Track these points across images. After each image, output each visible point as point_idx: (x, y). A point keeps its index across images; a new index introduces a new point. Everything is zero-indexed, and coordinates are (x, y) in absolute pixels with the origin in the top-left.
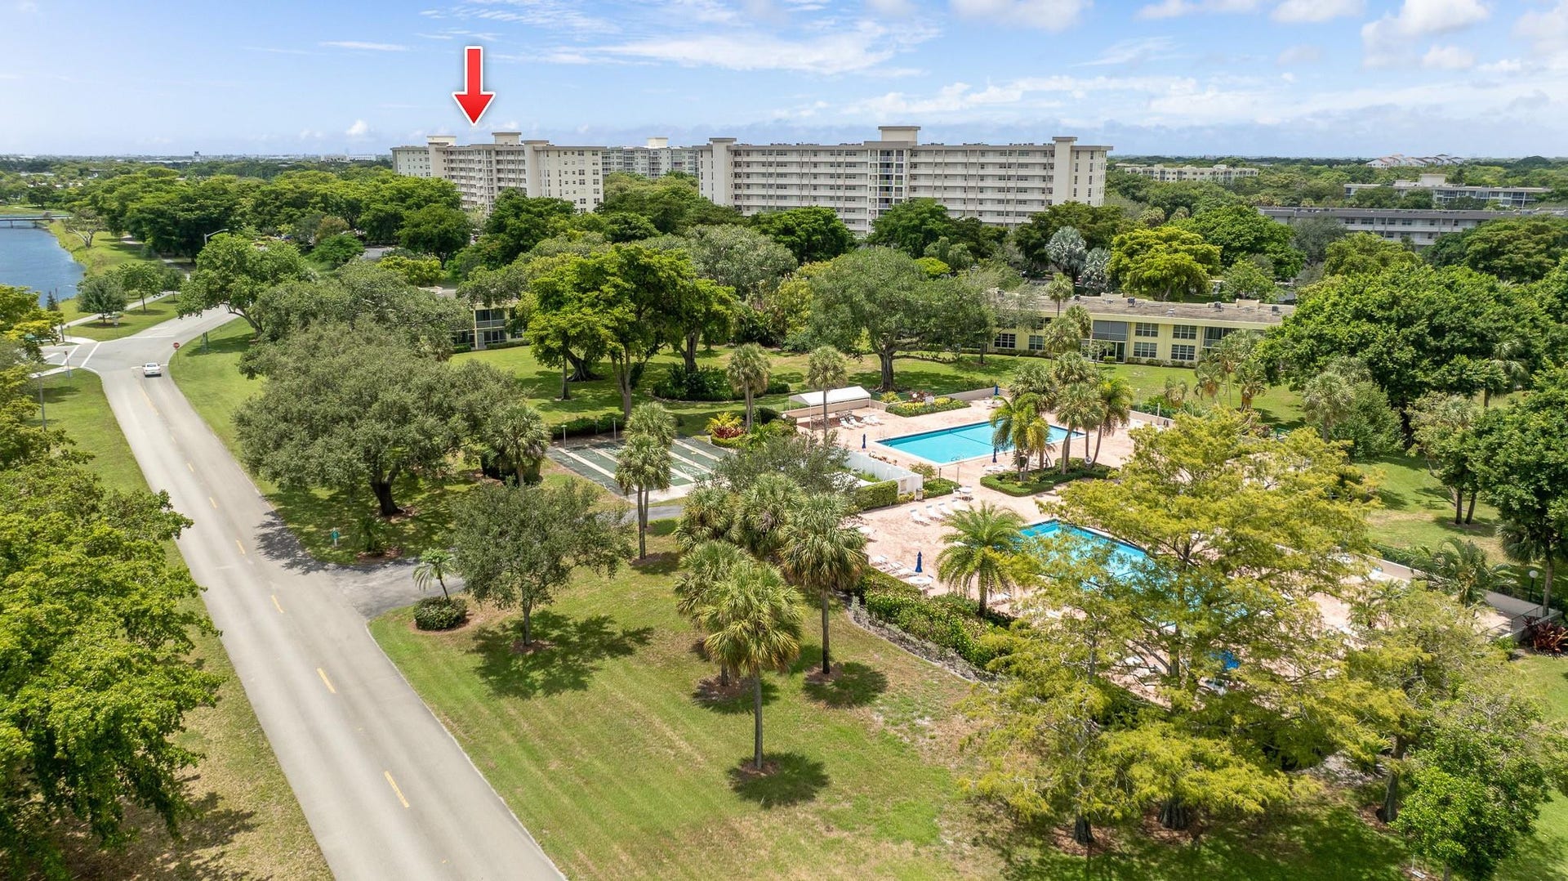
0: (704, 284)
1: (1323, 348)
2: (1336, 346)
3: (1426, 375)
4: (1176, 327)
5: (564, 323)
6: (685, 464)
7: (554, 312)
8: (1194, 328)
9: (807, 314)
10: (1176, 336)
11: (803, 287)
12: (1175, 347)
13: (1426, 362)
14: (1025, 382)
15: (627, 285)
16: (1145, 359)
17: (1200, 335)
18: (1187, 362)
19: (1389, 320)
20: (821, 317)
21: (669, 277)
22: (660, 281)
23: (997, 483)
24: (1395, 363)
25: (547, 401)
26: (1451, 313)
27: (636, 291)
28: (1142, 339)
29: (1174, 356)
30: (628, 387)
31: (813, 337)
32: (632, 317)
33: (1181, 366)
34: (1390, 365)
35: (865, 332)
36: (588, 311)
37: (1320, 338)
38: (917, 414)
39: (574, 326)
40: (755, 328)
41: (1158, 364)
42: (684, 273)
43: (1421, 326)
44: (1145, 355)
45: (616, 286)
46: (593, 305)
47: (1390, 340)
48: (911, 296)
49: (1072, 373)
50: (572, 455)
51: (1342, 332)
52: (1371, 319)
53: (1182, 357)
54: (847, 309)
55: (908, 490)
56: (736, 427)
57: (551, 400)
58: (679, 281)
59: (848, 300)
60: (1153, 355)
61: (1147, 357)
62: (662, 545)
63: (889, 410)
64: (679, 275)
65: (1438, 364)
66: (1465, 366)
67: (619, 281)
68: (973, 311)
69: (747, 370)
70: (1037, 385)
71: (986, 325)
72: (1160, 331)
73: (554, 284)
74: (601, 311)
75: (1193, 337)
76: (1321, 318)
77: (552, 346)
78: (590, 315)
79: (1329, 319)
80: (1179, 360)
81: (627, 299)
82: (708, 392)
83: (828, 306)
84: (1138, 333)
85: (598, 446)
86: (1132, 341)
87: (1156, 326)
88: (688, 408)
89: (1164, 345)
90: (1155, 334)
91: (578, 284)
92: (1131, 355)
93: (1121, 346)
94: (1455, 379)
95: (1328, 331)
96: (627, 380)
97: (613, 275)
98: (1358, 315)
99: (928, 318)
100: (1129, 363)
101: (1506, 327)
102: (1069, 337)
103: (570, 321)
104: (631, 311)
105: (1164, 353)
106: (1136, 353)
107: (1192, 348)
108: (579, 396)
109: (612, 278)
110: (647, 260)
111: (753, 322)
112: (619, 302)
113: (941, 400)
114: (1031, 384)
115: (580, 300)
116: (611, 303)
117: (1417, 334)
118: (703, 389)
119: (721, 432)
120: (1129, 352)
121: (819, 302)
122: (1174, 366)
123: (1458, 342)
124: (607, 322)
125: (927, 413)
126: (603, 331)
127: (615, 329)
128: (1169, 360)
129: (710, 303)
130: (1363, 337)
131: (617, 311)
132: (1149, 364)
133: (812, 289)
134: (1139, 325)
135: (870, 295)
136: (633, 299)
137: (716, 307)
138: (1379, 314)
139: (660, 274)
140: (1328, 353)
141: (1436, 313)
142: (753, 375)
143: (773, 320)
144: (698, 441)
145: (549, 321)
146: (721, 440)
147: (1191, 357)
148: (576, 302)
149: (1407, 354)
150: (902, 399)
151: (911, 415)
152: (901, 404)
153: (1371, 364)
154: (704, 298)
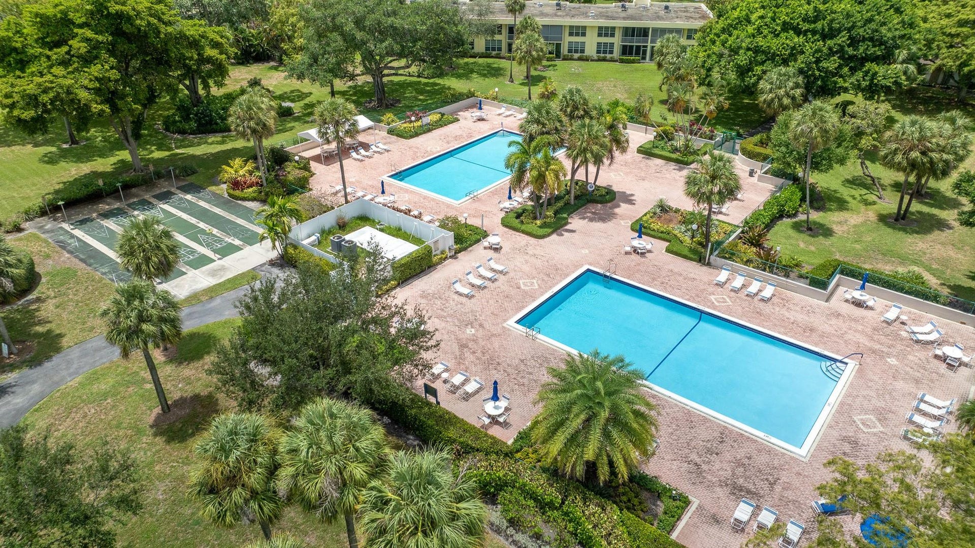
0: (192, 28)
1: (759, 58)
2: (771, 57)
3: (845, 81)
4: (600, 28)
5: (31, 89)
6: (203, 231)
7: (18, 73)
8: (613, 28)
9: (300, 42)
10: (600, 35)
11: (293, 15)
12: (599, 44)
13: (846, 69)
14: (538, 122)
15: (100, 38)
16: (576, 56)
17: (618, 34)
18: (608, 56)
19: (814, 32)
20: (315, 46)
21: (149, 24)
22: (139, 30)
23: (516, 223)
24: (820, 71)
25: (54, 149)
26: (865, 25)
27: (113, 44)
28: (575, 39)
29: (598, 52)
30: (131, 140)
31: (311, 65)
32: (114, 74)
33: (604, 60)
34: (817, 73)
35: (358, 57)
36: (58, 71)
37: (757, 50)
38: (417, 135)
39: (45, 91)
40: (251, 46)
41: (586, 59)
42: (166, 18)
43: (842, 39)
44: (576, 51)
45: (88, 40)
46: (64, 63)
47: (816, 51)
48: (397, 22)
49: (577, 109)
50: (78, 233)
51: (774, 44)
52: (798, 32)
53: (605, 52)
54: (339, 38)
55: (441, 248)
56: (251, 172)
57: (59, 148)
58: (163, 29)
59: (337, 28)
60: (583, 51)
61: (577, 54)
62: (188, 381)
63: (391, 132)
64: (160, 20)
65: (853, 70)
66: (876, 73)
67: (89, 34)
68: (452, 30)
69: (252, 124)
70: (549, 126)
71: (463, 45)
72: (588, 32)
73: (9, 39)
74: (76, 69)
75: (613, 35)
76: (750, 29)
77: (23, 116)
78: (62, 78)
79: (759, 31)
80: (602, 55)
81: (104, 55)
82: (217, 124)
83: (320, 35)
84: (571, 34)
85: (106, 215)
86: (567, 40)
87: (584, 28)
88: (199, 144)
89: (591, 43)
90: (584, 34)
91: (42, 39)
92: (566, 53)
93: (558, 46)
94: (868, 83)
95: (760, 41)
96: (129, 133)
97: (81, 26)
98: (786, 27)
99: (415, 41)
100: (564, 59)
101: (905, 35)
102: (537, 51)
103: (39, 85)
104: (112, 68)
105: (591, 50)
106: (570, 51)
107: (612, 44)
108: (88, 139)
109: (80, 31)
110: (118, 7)
111: (249, 40)
112: (96, 57)
113: (433, 117)
114: (544, 125)
115: (48, 57)
116: (87, 60)
117: (839, 45)
118: (211, 122)
119: (236, 184)
120: (564, 50)
121: (311, 31)
122: (599, 60)
123: (872, 50)
124: (86, 82)
125: (425, 132)
126: (83, 95)
127: (97, 91)
128: (595, 56)
129: (203, 48)
130: (793, 48)
131: (95, 70)
132: (580, 59)
133: (301, 16)
134: (571, 27)
135: (359, 23)
136: (112, 53)
137: (210, 52)
138: (805, 26)
139: (138, 22)
140: (763, 63)
141: (853, 27)
142: (259, 128)
143: (267, 38)
144: (214, 194)
145: (12, 86)
146: (237, 193)
147: (611, 52)
148: (43, 59)
149: (831, 64)
150: (400, 119)
151: (412, 137)
152: (400, 125)
153: (801, 71)
154: (194, 44)
